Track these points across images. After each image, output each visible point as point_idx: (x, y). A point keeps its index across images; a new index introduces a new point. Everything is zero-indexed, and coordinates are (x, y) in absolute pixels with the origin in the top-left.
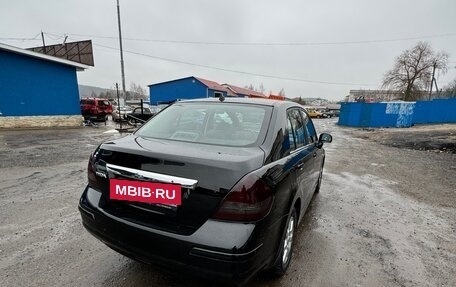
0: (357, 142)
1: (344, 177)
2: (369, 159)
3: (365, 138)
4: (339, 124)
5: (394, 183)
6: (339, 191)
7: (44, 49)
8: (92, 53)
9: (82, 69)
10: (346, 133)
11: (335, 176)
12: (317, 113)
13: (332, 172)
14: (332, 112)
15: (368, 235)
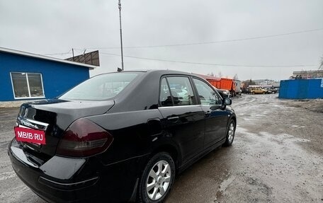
0: (289, 110)
1: (260, 135)
2: (292, 123)
3: (298, 106)
4: (279, 98)
5: (306, 140)
6: (249, 146)
7: (74, 59)
8: (98, 58)
9: (93, 68)
10: (283, 104)
11: (252, 134)
12: (263, 90)
13: (251, 132)
14: (276, 89)
15: (254, 182)
